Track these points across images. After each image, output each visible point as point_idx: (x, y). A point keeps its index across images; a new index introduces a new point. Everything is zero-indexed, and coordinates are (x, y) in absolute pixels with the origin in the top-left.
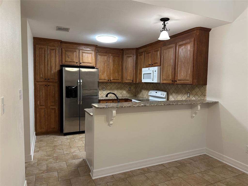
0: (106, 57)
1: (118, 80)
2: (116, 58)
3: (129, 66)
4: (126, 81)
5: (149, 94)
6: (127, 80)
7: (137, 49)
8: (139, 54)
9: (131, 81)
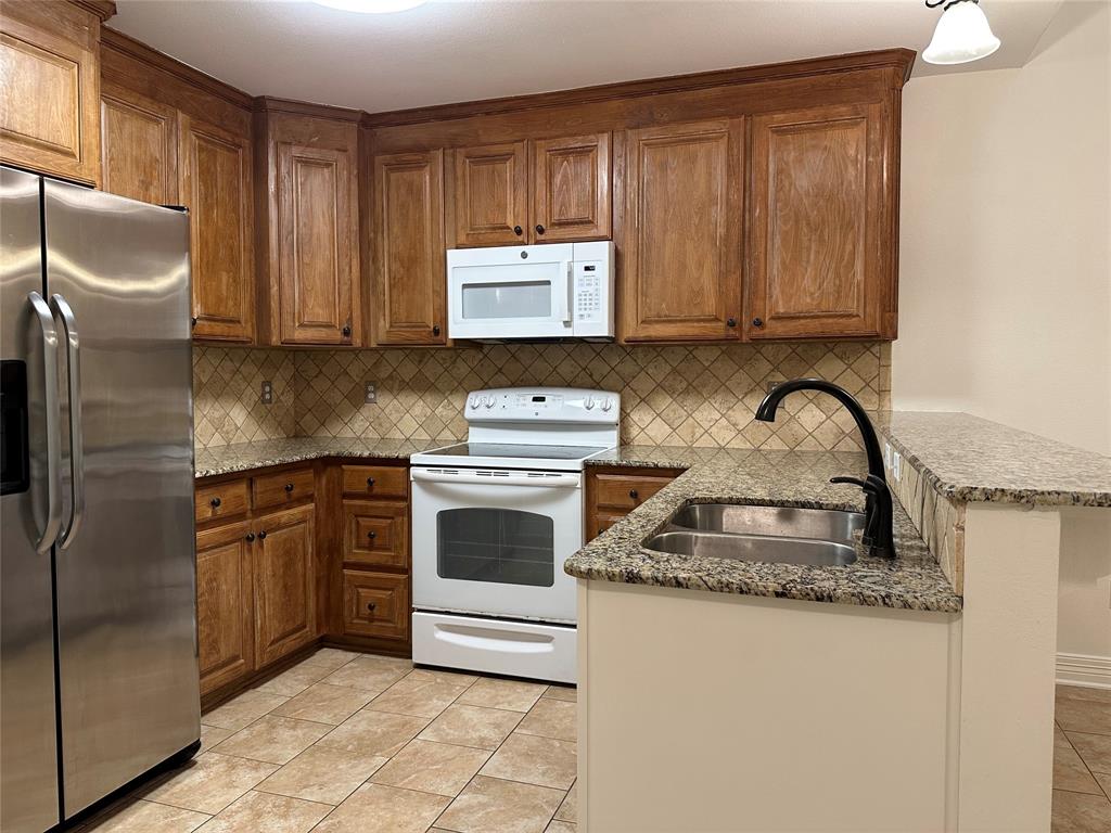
0: (154, 133)
1: (231, 321)
2: (222, 156)
3: (315, 230)
4: (300, 335)
5: (469, 414)
6: (301, 325)
7: (369, 123)
8: (379, 159)
9: (338, 336)
